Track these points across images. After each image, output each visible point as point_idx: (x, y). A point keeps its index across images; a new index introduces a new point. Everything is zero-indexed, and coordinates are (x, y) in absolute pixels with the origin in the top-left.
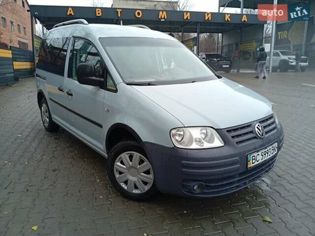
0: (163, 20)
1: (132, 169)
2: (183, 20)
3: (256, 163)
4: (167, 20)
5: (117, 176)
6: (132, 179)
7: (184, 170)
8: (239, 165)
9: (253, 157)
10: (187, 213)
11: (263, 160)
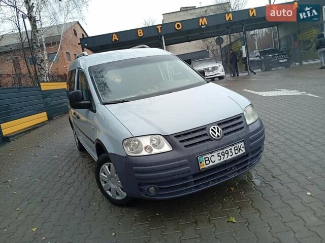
0: (204, 27)
1: (112, 178)
2: (226, 22)
3: (211, 164)
4: (208, 26)
5: (103, 185)
6: (113, 186)
7: (136, 175)
8: (189, 167)
9: (205, 158)
10: (159, 215)
11: (222, 160)
